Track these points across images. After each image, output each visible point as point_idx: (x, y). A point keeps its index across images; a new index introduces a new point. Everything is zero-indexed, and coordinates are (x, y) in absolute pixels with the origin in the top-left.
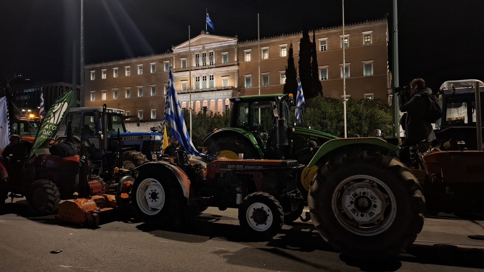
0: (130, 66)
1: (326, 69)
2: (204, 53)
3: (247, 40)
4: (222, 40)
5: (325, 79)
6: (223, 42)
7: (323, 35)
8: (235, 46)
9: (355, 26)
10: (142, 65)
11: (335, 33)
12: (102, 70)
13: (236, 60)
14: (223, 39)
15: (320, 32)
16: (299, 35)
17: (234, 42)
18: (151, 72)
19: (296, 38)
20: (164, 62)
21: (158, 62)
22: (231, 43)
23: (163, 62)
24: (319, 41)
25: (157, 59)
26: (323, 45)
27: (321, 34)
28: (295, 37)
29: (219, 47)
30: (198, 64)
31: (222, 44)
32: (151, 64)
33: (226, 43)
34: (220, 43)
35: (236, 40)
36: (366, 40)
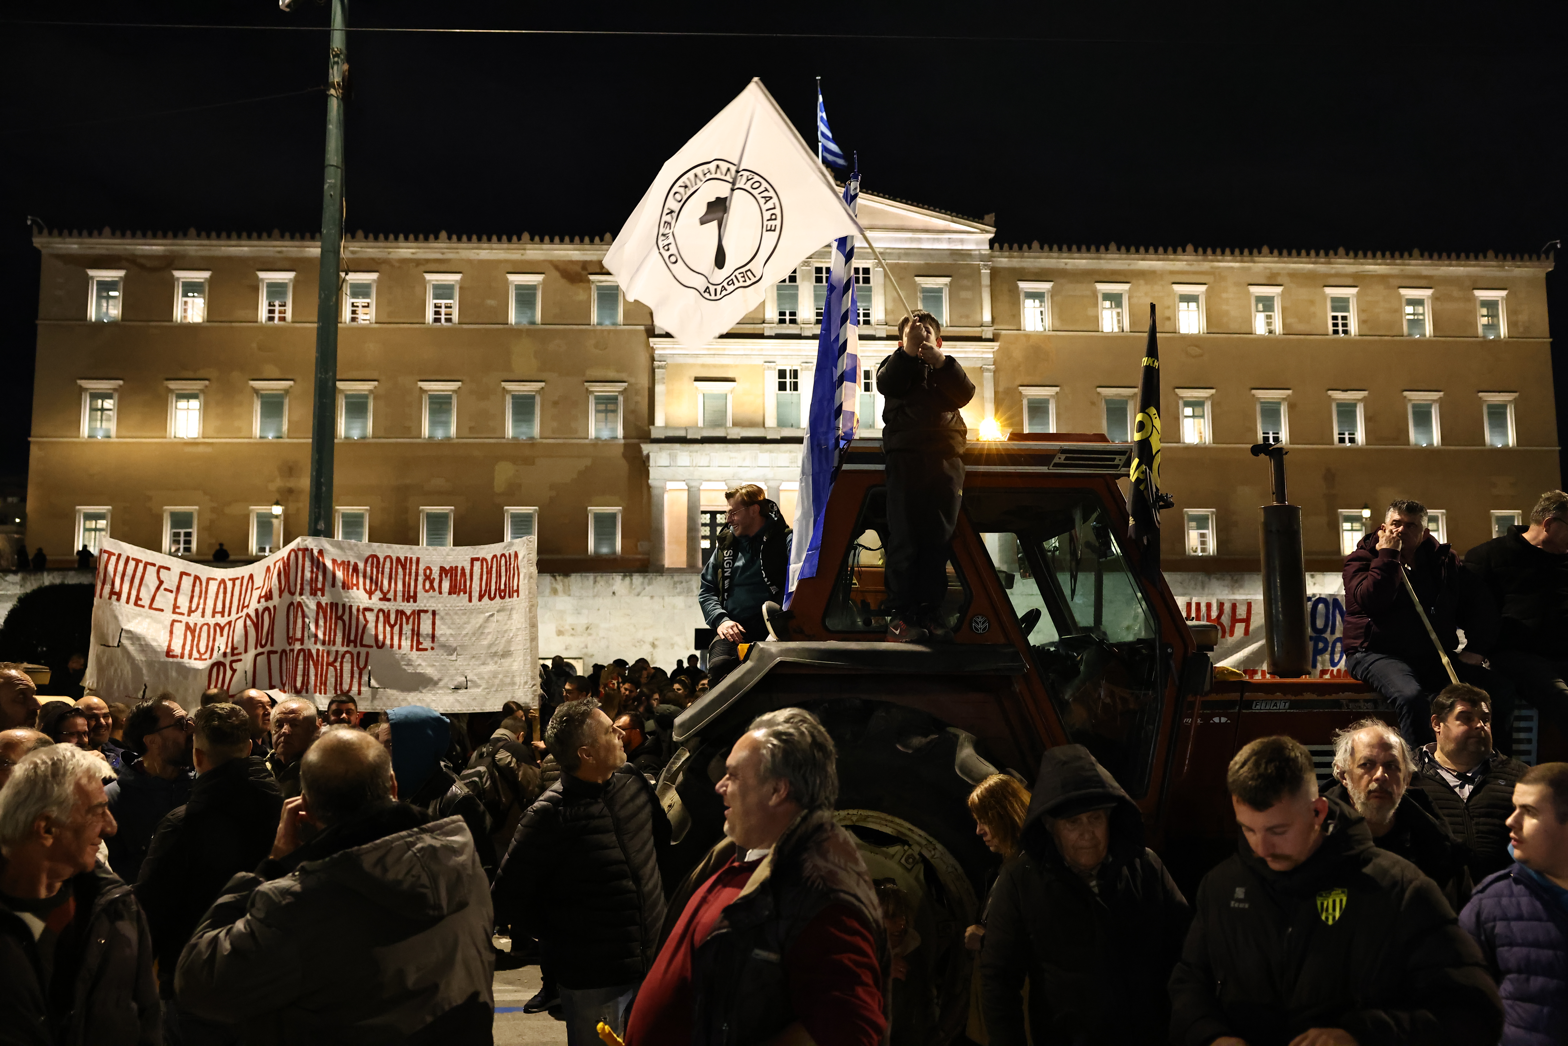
0: (374, 276)
1: (1355, 405)
2: (824, 266)
3: (1036, 245)
4: (920, 225)
5: (1352, 440)
6: (927, 231)
7: (1337, 275)
8: (982, 258)
9: (1450, 265)
10: (458, 277)
11: (1383, 279)
12: (177, 274)
13: (987, 317)
14: (927, 218)
15: (1330, 263)
16: (1254, 262)
17: (978, 242)
18: (512, 318)
19: (1239, 268)
20: (592, 277)
21: (556, 274)
22: (962, 241)
23: (589, 281)
24: (1325, 296)
25: (551, 262)
26: (1340, 314)
27: (1333, 271)
28: (1237, 265)
29: (907, 253)
30: (793, 314)
31: (919, 240)
32: (512, 278)
33: (938, 240)
34: (909, 235)
35: (992, 236)
36: (1485, 320)
